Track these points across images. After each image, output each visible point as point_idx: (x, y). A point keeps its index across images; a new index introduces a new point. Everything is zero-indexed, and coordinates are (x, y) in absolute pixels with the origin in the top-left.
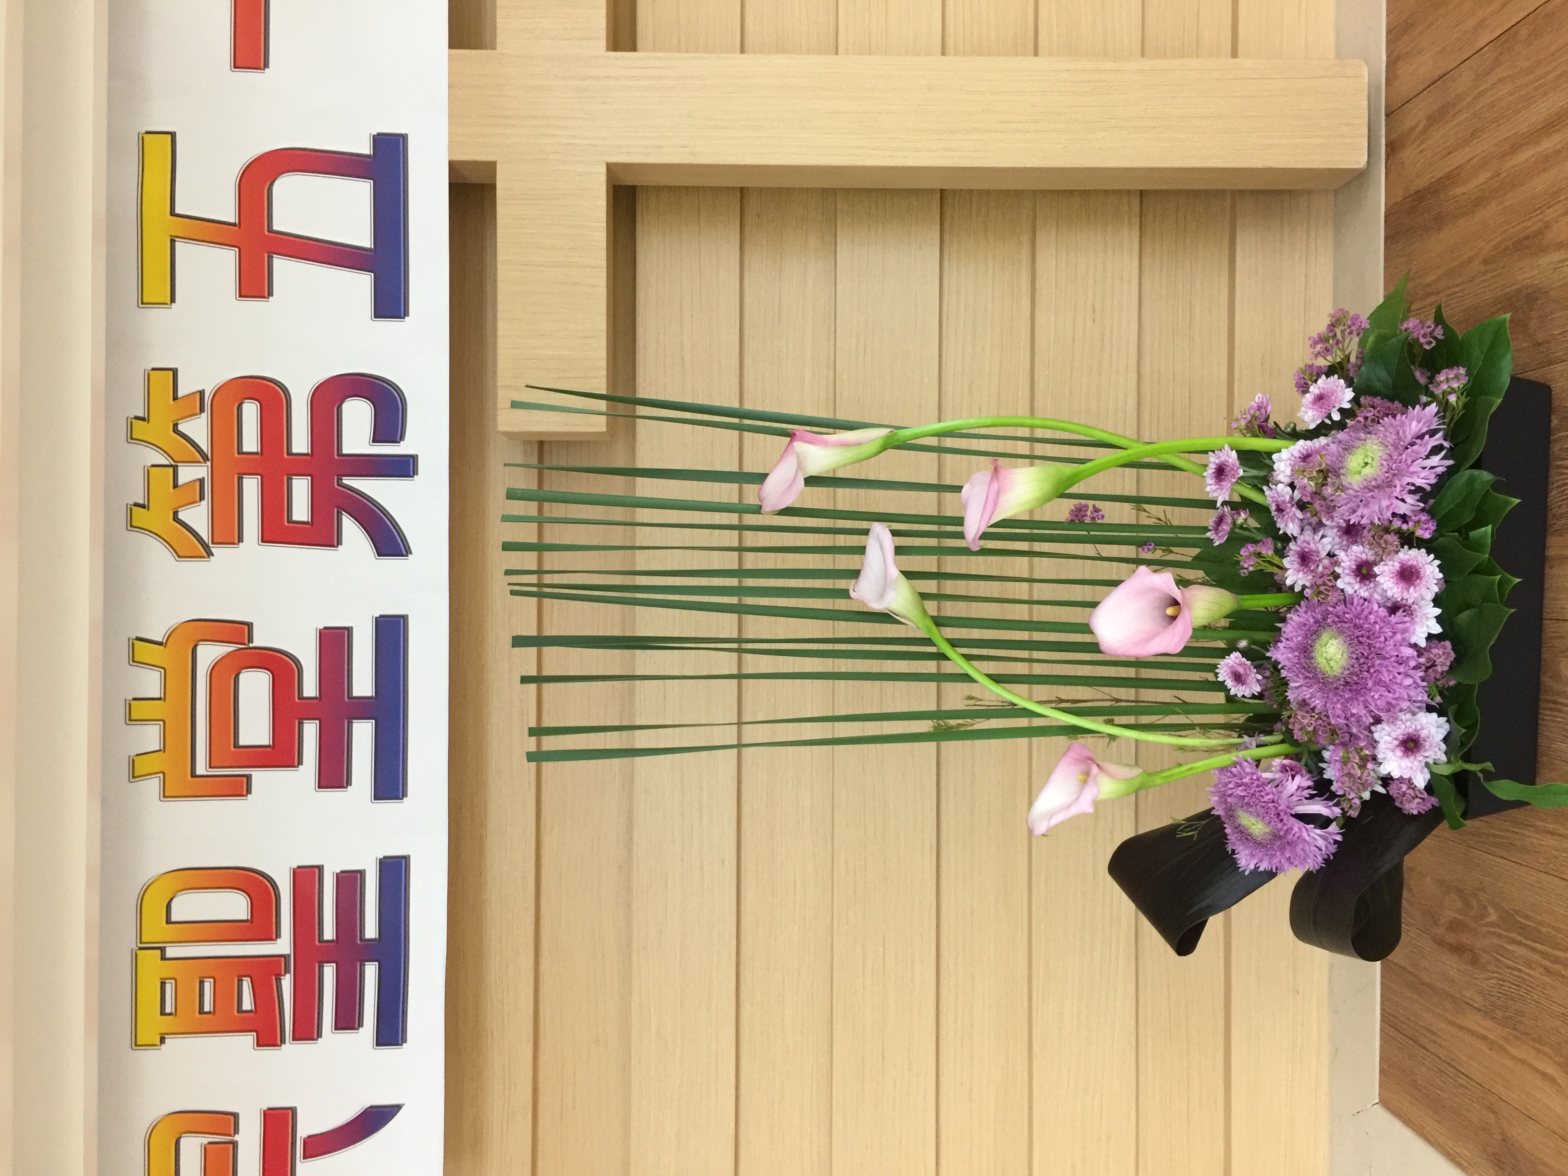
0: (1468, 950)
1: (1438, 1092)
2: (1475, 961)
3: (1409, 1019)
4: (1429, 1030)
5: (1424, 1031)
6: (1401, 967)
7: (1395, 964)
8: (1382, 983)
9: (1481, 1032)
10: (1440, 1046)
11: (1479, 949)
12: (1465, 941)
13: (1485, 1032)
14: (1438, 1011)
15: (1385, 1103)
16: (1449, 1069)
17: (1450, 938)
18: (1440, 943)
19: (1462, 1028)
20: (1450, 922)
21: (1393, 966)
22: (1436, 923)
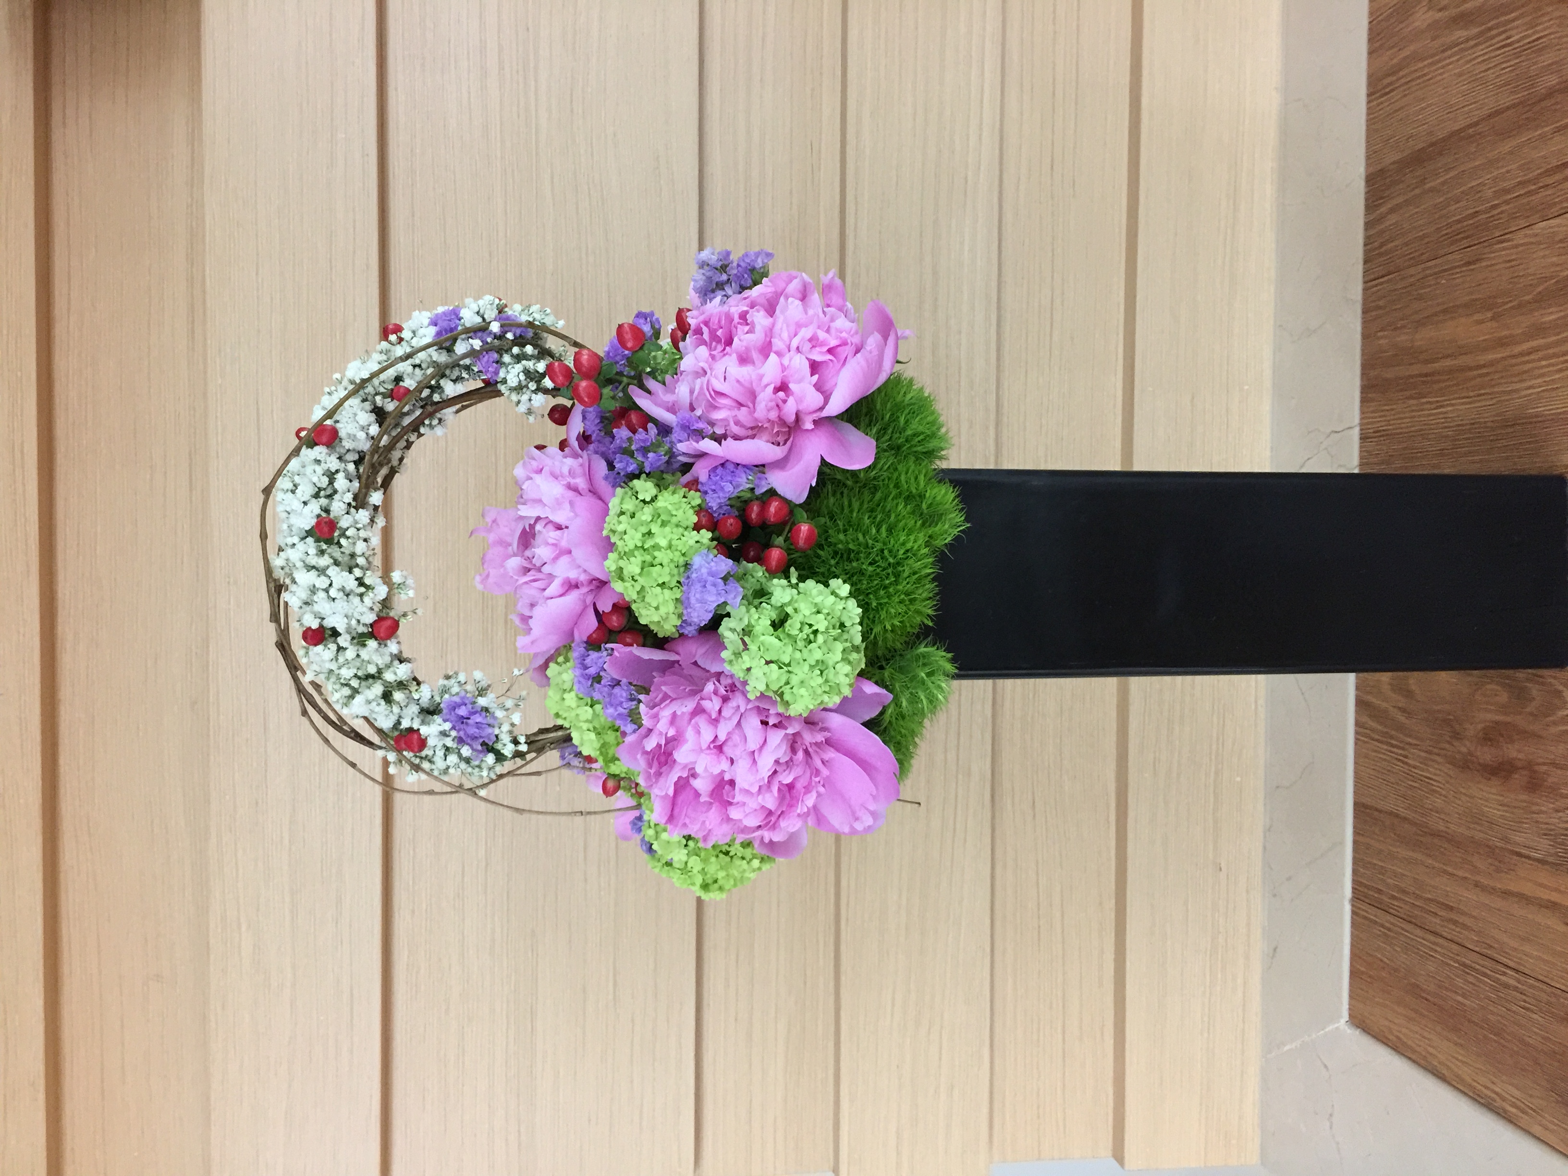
0: (1523, 768)
1: (1460, 998)
2: (1534, 785)
3: (1404, 892)
4: (1443, 904)
5: (1433, 908)
6: (1391, 813)
7: (1380, 811)
8: (1355, 842)
9: (1546, 897)
10: (1465, 927)
11: (1544, 764)
12: (1514, 754)
13: (1555, 897)
14: (1460, 873)
15: (1358, 1021)
16: (1481, 962)
17: (1486, 755)
18: (1465, 765)
19: (1506, 894)
20: (1484, 729)
21: (1376, 813)
22: (1457, 736)
